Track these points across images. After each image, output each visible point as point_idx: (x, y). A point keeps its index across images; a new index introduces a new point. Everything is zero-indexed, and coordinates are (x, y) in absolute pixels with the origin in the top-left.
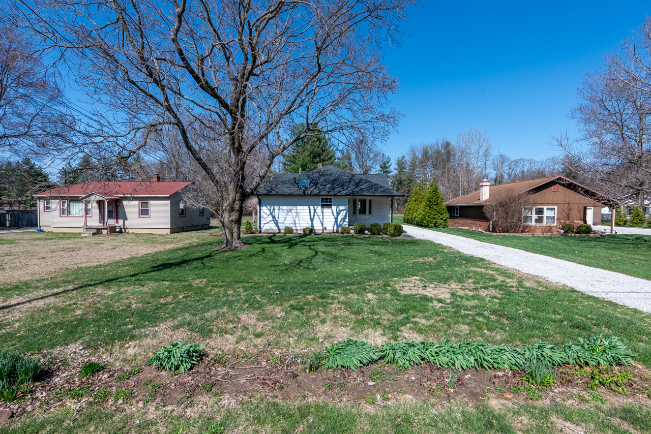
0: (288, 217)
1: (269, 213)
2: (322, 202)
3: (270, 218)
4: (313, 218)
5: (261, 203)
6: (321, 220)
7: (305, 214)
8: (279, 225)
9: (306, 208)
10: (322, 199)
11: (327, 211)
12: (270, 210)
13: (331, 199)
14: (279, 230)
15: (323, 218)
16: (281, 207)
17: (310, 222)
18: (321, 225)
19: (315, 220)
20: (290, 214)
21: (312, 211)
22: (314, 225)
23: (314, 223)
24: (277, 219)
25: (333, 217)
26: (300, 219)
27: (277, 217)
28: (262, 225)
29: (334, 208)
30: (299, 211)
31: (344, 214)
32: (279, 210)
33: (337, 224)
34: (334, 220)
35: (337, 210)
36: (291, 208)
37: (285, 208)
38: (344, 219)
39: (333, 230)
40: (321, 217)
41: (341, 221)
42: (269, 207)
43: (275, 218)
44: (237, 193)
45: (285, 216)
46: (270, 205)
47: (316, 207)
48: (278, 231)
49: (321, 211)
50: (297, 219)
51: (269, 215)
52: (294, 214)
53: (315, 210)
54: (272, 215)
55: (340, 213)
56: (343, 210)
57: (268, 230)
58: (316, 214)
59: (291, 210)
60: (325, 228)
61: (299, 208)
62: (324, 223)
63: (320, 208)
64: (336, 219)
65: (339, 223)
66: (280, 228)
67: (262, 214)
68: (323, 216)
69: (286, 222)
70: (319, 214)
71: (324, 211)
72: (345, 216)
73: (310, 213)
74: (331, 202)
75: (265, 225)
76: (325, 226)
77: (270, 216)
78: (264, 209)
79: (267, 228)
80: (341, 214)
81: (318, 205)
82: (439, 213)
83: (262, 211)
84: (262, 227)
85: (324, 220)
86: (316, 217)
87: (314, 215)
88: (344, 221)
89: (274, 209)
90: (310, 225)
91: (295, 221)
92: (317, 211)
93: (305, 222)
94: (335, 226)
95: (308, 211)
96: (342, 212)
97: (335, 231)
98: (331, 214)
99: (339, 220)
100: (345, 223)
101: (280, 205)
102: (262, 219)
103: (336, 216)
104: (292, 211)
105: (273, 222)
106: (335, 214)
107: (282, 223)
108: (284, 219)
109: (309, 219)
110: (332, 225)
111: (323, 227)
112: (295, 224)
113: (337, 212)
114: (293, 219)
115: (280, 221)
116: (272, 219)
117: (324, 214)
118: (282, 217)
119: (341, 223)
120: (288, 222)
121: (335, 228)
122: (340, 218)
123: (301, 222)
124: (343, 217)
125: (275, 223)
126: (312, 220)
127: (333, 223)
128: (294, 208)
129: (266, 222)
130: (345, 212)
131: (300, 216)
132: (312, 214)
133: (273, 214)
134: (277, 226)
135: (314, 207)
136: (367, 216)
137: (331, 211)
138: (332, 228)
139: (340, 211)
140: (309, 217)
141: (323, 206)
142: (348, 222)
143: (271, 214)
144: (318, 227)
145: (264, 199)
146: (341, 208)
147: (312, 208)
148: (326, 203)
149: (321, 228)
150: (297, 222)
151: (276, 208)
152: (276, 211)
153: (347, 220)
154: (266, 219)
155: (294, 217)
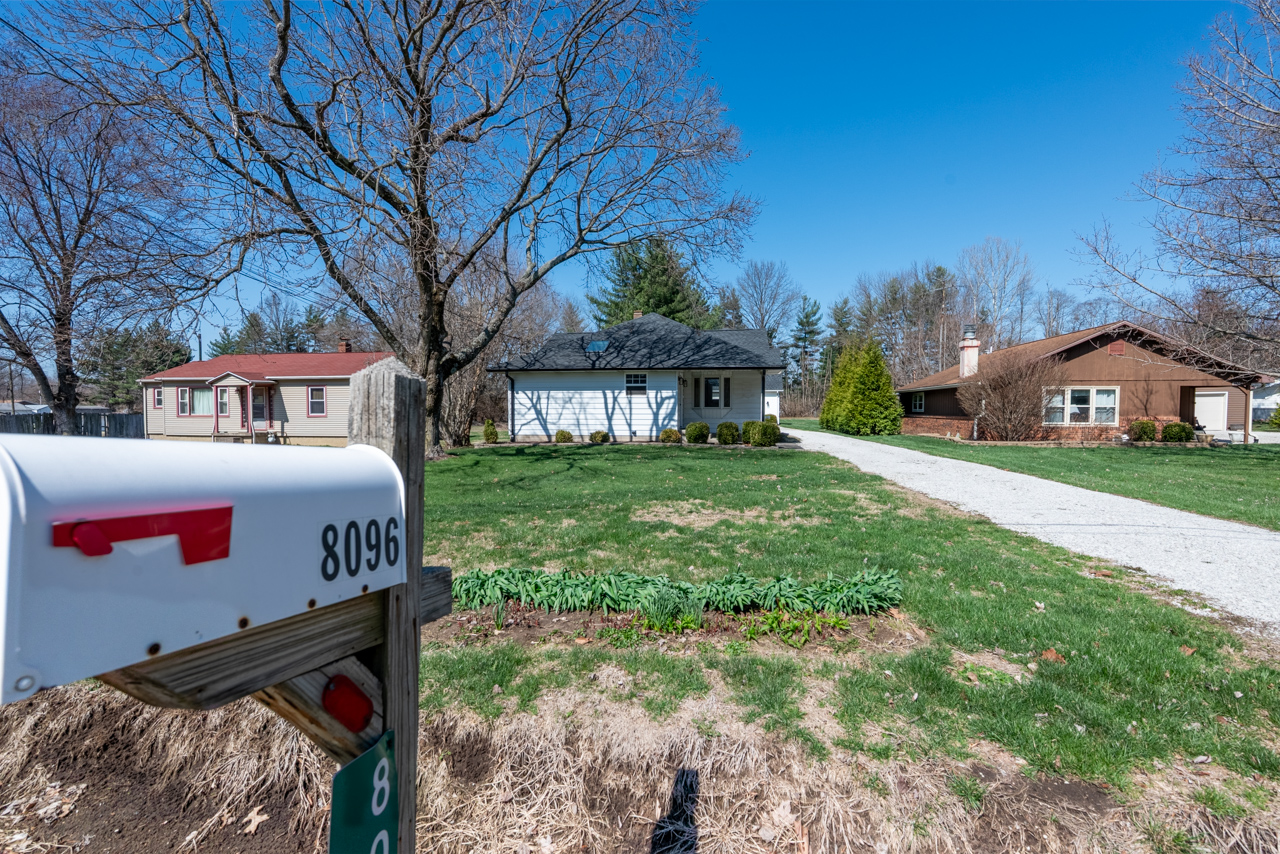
0: (565, 411)
1: (529, 405)
2: (628, 382)
3: (532, 414)
4: (612, 413)
5: (516, 386)
6: (628, 417)
7: (597, 406)
8: (549, 427)
9: (599, 394)
10: (628, 376)
11: (638, 399)
12: (531, 400)
13: (645, 376)
14: (549, 436)
15: (631, 414)
16: (552, 393)
17: (606, 422)
18: (627, 428)
19: (615, 417)
20: (568, 405)
21: (610, 401)
22: (614, 428)
23: (613, 422)
24: (544, 416)
25: (650, 411)
26: (589, 417)
27: (544, 412)
28: (517, 428)
29: (652, 394)
30: (585, 401)
31: (671, 406)
32: (548, 398)
33: (657, 425)
34: (651, 417)
35: (656, 398)
36: (571, 395)
37: (559, 394)
38: (670, 416)
39: (651, 437)
40: (627, 411)
41: (664, 419)
42: (529, 393)
43: (541, 415)
44: (429, 358)
45: (560, 411)
46: (532, 390)
47: (617, 392)
48: (546, 439)
49: (626, 401)
50: (582, 417)
51: (529, 409)
52: (577, 406)
53: (615, 399)
54: (536, 409)
55: (662, 403)
56: (669, 398)
57: (528, 436)
58: (617, 406)
59: (570, 399)
60: (635, 433)
61: (587, 394)
62: (633, 422)
63: (624, 393)
64: (656, 415)
65: (660, 422)
66: (551, 432)
67: (516, 407)
68: (631, 409)
69: (561, 422)
70: (623, 406)
71: (633, 401)
72: (673, 409)
73: (606, 403)
74: (644, 382)
75: (523, 427)
76: (634, 429)
77: (533, 411)
78: (521, 397)
79: (528, 433)
80: (665, 406)
81: (621, 389)
82: (881, 405)
83: (516, 402)
84: (516, 432)
85: (633, 417)
86: (617, 411)
87: (614, 409)
88: (671, 419)
89: (539, 398)
90: (607, 426)
91: (578, 420)
92: (619, 400)
93: (598, 422)
94: (654, 428)
95: (603, 400)
96: (667, 401)
97: (654, 439)
98: (647, 406)
99: (661, 417)
100: (673, 423)
101: (549, 389)
102: (516, 417)
103: (655, 410)
104: (573, 400)
105: (537, 422)
106: (654, 406)
107: (554, 424)
108: (557, 416)
109: (605, 416)
110: (649, 428)
111: (630, 430)
112: (579, 425)
113: (657, 402)
114: (574, 417)
115: (550, 419)
116: (535, 416)
117: (633, 406)
118: (554, 411)
119: (666, 422)
120: (566, 422)
121: (654, 433)
122: (663, 412)
123: (590, 422)
124: (669, 411)
125: (541, 424)
126: (610, 419)
127: (651, 422)
128: (577, 396)
129: (525, 422)
130: (672, 400)
131: (588, 411)
132: (610, 406)
133: (538, 407)
134: (546, 429)
135: (613, 393)
136: (722, 411)
137: (645, 400)
138: (647, 433)
139: (663, 400)
140: (604, 411)
141: (630, 390)
142: (679, 421)
143: (534, 406)
144: (621, 431)
145: (520, 379)
146: (665, 393)
147: (609, 394)
148: (636, 385)
149: (628, 433)
150: (582, 422)
151: (544, 394)
152: (544, 401)
153: (676, 417)
154: (523, 415)
155: (577, 411)
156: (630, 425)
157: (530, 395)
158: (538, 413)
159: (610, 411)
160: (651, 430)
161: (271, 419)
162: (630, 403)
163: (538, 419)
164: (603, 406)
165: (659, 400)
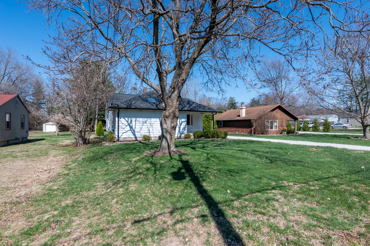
0: (143, 127)
1: (127, 124)
3: (128, 128)
5: (119, 116)
7: (157, 125)
8: (136, 134)
9: (158, 120)
12: (128, 122)
14: (136, 138)
16: (138, 119)
20: (144, 124)
24: (134, 129)
26: (154, 129)
27: (134, 127)
28: (120, 134)
30: (152, 122)
31: (185, 125)
32: (136, 121)
34: (178, 129)
36: (146, 120)
37: (141, 120)
38: (184, 129)
39: (178, 136)
41: (182, 130)
42: (127, 119)
43: (132, 128)
45: (141, 127)
46: (128, 117)
48: (134, 139)
50: (151, 129)
51: (127, 126)
52: (149, 125)
55: (182, 124)
56: (184, 122)
57: (125, 138)
59: (146, 121)
61: (153, 120)
65: (181, 131)
66: (137, 136)
67: (120, 125)
69: (142, 131)
72: (185, 126)
75: (123, 134)
77: (128, 127)
78: (122, 120)
79: (126, 136)
80: (183, 125)
83: (120, 122)
84: (120, 136)
88: (185, 130)
89: (131, 121)
90: (161, 133)
91: (149, 130)
93: (158, 131)
94: (179, 133)
95: (159, 122)
96: (183, 123)
97: (179, 137)
99: (181, 129)
101: (136, 117)
102: (120, 129)
103: (179, 126)
104: (147, 122)
105: (130, 131)
107: (139, 132)
108: (140, 129)
109: (160, 129)
110: (177, 133)
113: (180, 123)
114: (148, 129)
115: (136, 130)
116: (129, 129)
118: (139, 127)
120: (144, 131)
121: (179, 135)
122: (182, 127)
123: (154, 131)
125: (132, 133)
128: (149, 120)
129: (125, 131)
130: (185, 123)
131: (154, 127)
133: (131, 125)
134: (134, 135)
136: (190, 126)
139: (182, 122)
140: (160, 127)
142: (187, 130)
143: (129, 125)
145: (122, 112)
146: (183, 120)
150: (151, 131)
151: (134, 119)
152: (133, 122)
154: (124, 129)
155: (149, 127)
157: (127, 120)
158: (131, 127)
163: (131, 130)
164: (160, 125)
165: (181, 122)
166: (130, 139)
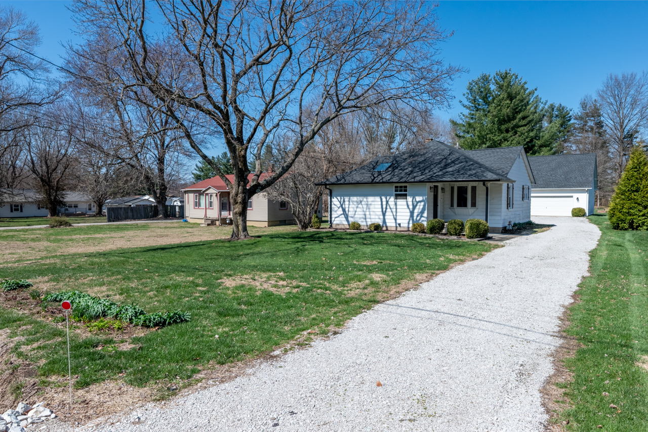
0: (358, 210)
1: (339, 205)
2: (396, 191)
3: (340, 211)
4: (386, 212)
5: (333, 194)
6: (394, 214)
7: (376, 206)
8: (350, 219)
9: (378, 199)
10: (396, 187)
11: (401, 202)
12: (340, 203)
13: (406, 187)
14: (349, 225)
15: (396, 212)
16: (352, 198)
17: (382, 217)
18: (394, 221)
19: (387, 214)
20: (360, 206)
21: (384, 203)
22: (387, 221)
23: (386, 217)
24: (347, 212)
25: (408, 211)
26: (372, 213)
27: (347, 210)
28: (333, 219)
29: (410, 199)
30: (369, 203)
31: (421, 207)
32: (349, 201)
33: (413, 220)
34: (409, 214)
35: (413, 201)
36: (361, 199)
37: (355, 199)
38: (421, 214)
39: (408, 227)
40: (394, 210)
41: (417, 216)
42: (339, 198)
43: (345, 212)
44: (239, 186)
45: (355, 209)
46: (341, 196)
47: (388, 197)
48: (348, 227)
49: (393, 203)
50: (367, 213)
51: (339, 208)
52: (365, 206)
53: (387, 202)
54: (342, 208)
55: (416, 205)
56: (420, 202)
57: (338, 224)
58: (388, 207)
59: (361, 202)
60: (400, 224)
61: (371, 199)
62: (398, 218)
63: (392, 199)
64: (412, 213)
65: (415, 218)
66: (350, 223)
67: (333, 206)
68: (396, 209)
69: (356, 216)
70: (392, 207)
71: (398, 203)
72: (423, 209)
73: (382, 205)
74: (406, 191)
75: (336, 219)
76: (398, 222)
77: (341, 209)
78: (335, 200)
79: (338, 222)
80: (418, 207)
81: (391, 196)
83: (332, 203)
84: (332, 222)
85: (398, 214)
86: (388, 210)
87: (386, 208)
88: (422, 216)
89: (344, 201)
90: (382, 220)
91: (365, 215)
92: (389, 203)
93: (377, 217)
94: (411, 222)
95: (380, 203)
96: (419, 204)
97: (411, 229)
98: (406, 207)
99: (415, 214)
100: (423, 219)
101: (350, 195)
102: (333, 213)
103: (411, 210)
104: (363, 203)
105: (343, 216)
106: (411, 207)
107: (352, 217)
108: (354, 213)
109: (381, 213)
110: (407, 221)
111: (396, 223)
112: (365, 218)
113: (413, 205)
114: (363, 213)
115: (350, 214)
116: (342, 212)
117: (398, 207)
118: (352, 210)
119: (418, 218)
120: (358, 216)
121: (411, 225)
122: (416, 211)
123: (372, 217)
124: (420, 210)
125: (345, 217)
126: (384, 215)
127: (408, 218)
128: (365, 200)
129: (337, 216)
130: (422, 203)
131: (371, 210)
132: (384, 207)
133: (344, 206)
134: (348, 221)
135: (386, 198)
136: (469, 210)
137: (405, 203)
138: (406, 225)
139: (418, 202)
140: (380, 210)
141: (397, 196)
142: (427, 218)
143: (342, 206)
144: (391, 223)
145: (335, 190)
146: (418, 199)
147: (384, 199)
148: (401, 192)
149: (394, 225)
150: (368, 216)
151: (347, 199)
152: (347, 203)
153: (425, 215)
154: (336, 211)
155: (365, 209)
156: (396, 219)
157: (339, 199)
158: (344, 210)
159: (384, 210)
160: (409, 223)
161: (230, 210)
162: (396, 204)
163: (344, 214)
164: (380, 206)
165: (414, 203)
166: (343, 227)
